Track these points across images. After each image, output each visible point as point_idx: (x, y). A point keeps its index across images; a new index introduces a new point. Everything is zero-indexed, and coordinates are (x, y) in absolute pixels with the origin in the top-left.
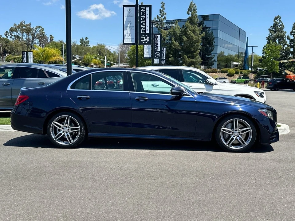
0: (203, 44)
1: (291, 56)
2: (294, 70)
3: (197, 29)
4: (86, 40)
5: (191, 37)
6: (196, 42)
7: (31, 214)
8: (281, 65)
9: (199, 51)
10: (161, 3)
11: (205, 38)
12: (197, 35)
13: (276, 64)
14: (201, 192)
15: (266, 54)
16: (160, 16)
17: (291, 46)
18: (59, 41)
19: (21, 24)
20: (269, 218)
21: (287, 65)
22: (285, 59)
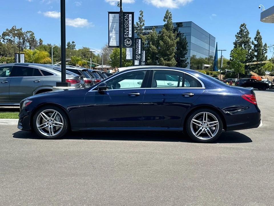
0: (178, 48)
1: (255, 59)
2: (258, 72)
3: (173, 35)
4: (73, 44)
5: (167, 42)
6: (172, 46)
7: (40, 200)
8: (246, 67)
9: (174, 54)
10: (140, 12)
11: (179, 43)
12: (172, 40)
13: (242, 66)
14: (193, 178)
15: (233, 57)
16: (139, 23)
17: (255, 50)
18: (47, 44)
19: (13, 29)
20: (259, 201)
21: (252, 67)
22: (250, 62)
